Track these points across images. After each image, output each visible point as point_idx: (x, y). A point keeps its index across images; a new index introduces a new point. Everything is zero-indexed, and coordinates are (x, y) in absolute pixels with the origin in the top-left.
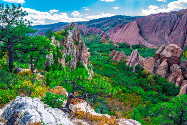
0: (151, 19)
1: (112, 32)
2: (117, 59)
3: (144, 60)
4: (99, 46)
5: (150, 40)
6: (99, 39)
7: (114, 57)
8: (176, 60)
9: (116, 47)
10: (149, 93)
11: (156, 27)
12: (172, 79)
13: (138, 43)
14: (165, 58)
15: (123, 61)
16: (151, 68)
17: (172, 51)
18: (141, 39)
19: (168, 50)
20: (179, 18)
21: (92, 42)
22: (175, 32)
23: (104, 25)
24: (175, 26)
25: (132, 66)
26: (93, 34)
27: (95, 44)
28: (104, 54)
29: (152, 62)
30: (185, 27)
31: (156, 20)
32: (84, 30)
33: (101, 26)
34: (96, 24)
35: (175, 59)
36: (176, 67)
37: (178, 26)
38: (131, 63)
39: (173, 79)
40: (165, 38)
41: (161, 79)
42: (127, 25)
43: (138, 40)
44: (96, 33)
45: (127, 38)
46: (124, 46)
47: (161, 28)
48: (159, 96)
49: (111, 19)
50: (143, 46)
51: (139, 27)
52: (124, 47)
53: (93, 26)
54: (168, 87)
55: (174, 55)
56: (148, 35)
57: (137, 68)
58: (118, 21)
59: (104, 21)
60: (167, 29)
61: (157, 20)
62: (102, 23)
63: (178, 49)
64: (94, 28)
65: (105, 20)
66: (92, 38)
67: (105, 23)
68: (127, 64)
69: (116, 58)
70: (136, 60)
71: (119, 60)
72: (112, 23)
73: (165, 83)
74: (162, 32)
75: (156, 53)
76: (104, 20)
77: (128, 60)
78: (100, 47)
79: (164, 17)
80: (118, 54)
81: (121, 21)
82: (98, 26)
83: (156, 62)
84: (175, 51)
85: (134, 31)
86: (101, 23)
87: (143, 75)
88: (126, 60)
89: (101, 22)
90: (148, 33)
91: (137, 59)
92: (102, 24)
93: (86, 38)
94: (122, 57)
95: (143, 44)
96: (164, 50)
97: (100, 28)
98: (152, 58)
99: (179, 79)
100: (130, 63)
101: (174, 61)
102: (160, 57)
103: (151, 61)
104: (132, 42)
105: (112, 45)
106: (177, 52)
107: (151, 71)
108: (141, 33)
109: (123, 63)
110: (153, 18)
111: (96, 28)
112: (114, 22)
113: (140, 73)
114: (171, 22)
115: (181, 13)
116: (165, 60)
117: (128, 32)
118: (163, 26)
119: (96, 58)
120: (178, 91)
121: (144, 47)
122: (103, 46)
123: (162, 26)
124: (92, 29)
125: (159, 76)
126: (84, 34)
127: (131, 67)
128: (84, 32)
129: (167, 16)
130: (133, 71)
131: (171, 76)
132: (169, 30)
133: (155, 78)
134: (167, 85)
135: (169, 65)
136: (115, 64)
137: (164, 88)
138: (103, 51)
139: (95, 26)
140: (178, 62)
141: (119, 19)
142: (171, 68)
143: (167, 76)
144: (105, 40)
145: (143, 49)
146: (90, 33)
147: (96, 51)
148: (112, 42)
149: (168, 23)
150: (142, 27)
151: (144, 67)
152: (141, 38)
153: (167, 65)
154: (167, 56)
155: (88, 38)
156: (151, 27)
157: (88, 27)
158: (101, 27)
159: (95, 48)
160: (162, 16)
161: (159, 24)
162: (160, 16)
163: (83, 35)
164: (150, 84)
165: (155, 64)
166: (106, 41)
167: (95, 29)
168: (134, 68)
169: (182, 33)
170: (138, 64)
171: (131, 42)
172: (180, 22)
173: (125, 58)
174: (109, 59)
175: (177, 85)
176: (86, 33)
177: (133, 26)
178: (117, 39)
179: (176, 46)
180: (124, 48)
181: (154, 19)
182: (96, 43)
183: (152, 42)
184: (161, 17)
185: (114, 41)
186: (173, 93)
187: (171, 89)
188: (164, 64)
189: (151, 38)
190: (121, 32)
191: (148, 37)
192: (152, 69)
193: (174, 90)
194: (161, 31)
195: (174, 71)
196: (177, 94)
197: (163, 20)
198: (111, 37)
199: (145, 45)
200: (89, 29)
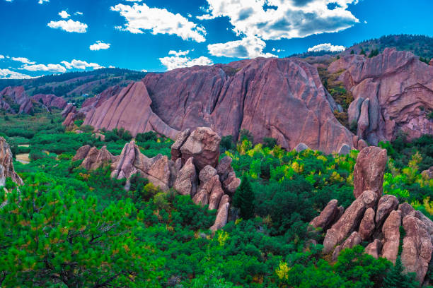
0: (177, 78)
1: (93, 105)
2: (93, 164)
3: (149, 163)
4: (58, 137)
5: (175, 121)
6: (60, 122)
7: (84, 162)
8: (211, 157)
9: (99, 139)
10: (154, 230)
11: (185, 95)
12: (202, 195)
13: (148, 129)
14: (190, 155)
15: (104, 168)
16: (164, 177)
17: (202, 141)
18: (154, 121)
19: (195, 139)
20: (229, 77)
21: (39, 130)
22: (222, 105)
23: (75, 90)
24: (222, 94)
25: (125, 179)
26: (45, 110)
27: (48, 133)
28: (66, 156)
29: (164, 164)
30: (239, 95)
31: (185, 79)
32: (21, 101)
33: (69, 91)
34: (54, 87)
35: (208, 157)
36: (210, 171)
37: (228, 93)
38: (121, 172)
39: (205, 197)
40: (204, 118)
41: (181, 200)
42: (125, 89)
43: (148, 123)
44: (53, 108)
45: (125, 119)
46: (118, 137)
47: (196, 96)
48: (175, 234)
49: (92, 76)
50: (160, 134)
51: (151, 93)
52: (118, 139)
53: (48, 91)
54: (195, 214)
55: (207, 148)
56: (171, 111)
57: (134, 180)
58: (111, 80)
59: (76, 79)
60: (208, 98)
61: (188, 81)
62: (71, 85)
63: (213, 136)
64: (47, 96)
65: (80, 79)
66: (42, 119)
67: (79, 84)
68: (114, 174)
69: (91, 162)
70: (133, 164)
71: (95, 167)
72: (96, 85)
73: (188, 207)
74: (198, 105)
75: (173, 146)
76: (77, 76)
77: (116, 165)
78: (58, 141)
79: (201, 74)
80: (95, 154)
81: (116, 81)
82: (61, 92)
83: (173, 165)
84: (208, 140)
85: (139, 104)
86: (69, 84)
87: (146, 194)
88: (113, 165)
89: (68, 82)
90: (170, 108)
91: (134, 161)
92: (72, 87)
93: (24, 121)
94: (102, 160)
95: (161, 132)
96: (189, 139)
97: (66, 96)
98: (165, 158)
99: (214, 195)
100: (120, 170)
101: (207, 161)
102: (180, 154)
103: (162, 164)
104: (137, 128)
105: (89, 136)
106: (211, 142)
107: (163, 184)
108: (155, 107)
109: (104, 173)
110: (179, 76)
111: (54, 95)
112: (101, 83)
113: (139, 191)
114: (214, 84)
115: (233, 67)
116: (190, 159)
117: (126, 105)
118: (200, 93)
119: (44, 165)
120: (213, 218)
121: (163, 136)
122: (68, 138)
123: (198, 92)
124: (45, 97)
125: (179, 194)
126: (21, 111)
127: (122, 179)
128: (20, 106)
129: (208, 72)
130: (127, 188)
131: (202, 191)
132: (210, 102)
133: (171, 199)
134: (193, 209)
135: (198, 168)
136: (85, 176)
137: (186, 216)
138: (65, 149)
139: (53, 90)
140: (214, 161)
141: (112, 77)
142: (200, 175)
143: (194, 191)
144: (73, 125)
145: (159, 141)
146: (38, 108)
147: (48, 150)
148: (91, 129)
149: (208, 86)
150: (159, 94)
151: (150, 178)
152: (155, 119)
153: (194, 169)
154: (194, 151)
155: (32, 119)
156: (175, 95)
157: (34, 93)
158: (68, 94)
159: (45, 142)
160: (198, 72)
161: (193, 88)
162: (194, 72)
163: (17, 112)
164: (158, 211)
165: (170, 169)
166: (75, 125)
167: (53, 98)
168: (128, 182)
169: (235, 107)
170: (137, 172)
171: (134, 127)
172: (232, 85)
173: (110, 162)
174: (74, 167)
175: (212, 207)
176: (27, 108)
177: (137, 92)
178: (102, 120)
179: (210, 131)
180: (117, 142)
181: (182, 79)
182: (49, 131)
183: (178, 126)
184: (196, 74)
185: (96, 126)
186: (204, 224)
187: (200, 217)
188: (189, 167)
189: (177, 118)
190: (112, 104)
191: (171, 115)
192: (166, 180)
193: (205, 217)
194: (196, 103)
195: (206, 180)
196: (212, 224)
197: (199, 80)
198: (87, 116)
199: (164, 133)
200: (35, 99)
